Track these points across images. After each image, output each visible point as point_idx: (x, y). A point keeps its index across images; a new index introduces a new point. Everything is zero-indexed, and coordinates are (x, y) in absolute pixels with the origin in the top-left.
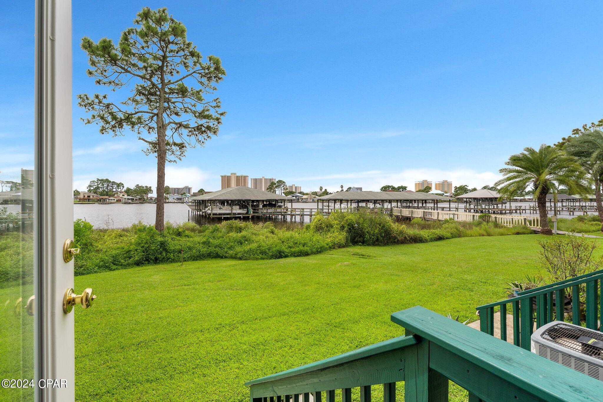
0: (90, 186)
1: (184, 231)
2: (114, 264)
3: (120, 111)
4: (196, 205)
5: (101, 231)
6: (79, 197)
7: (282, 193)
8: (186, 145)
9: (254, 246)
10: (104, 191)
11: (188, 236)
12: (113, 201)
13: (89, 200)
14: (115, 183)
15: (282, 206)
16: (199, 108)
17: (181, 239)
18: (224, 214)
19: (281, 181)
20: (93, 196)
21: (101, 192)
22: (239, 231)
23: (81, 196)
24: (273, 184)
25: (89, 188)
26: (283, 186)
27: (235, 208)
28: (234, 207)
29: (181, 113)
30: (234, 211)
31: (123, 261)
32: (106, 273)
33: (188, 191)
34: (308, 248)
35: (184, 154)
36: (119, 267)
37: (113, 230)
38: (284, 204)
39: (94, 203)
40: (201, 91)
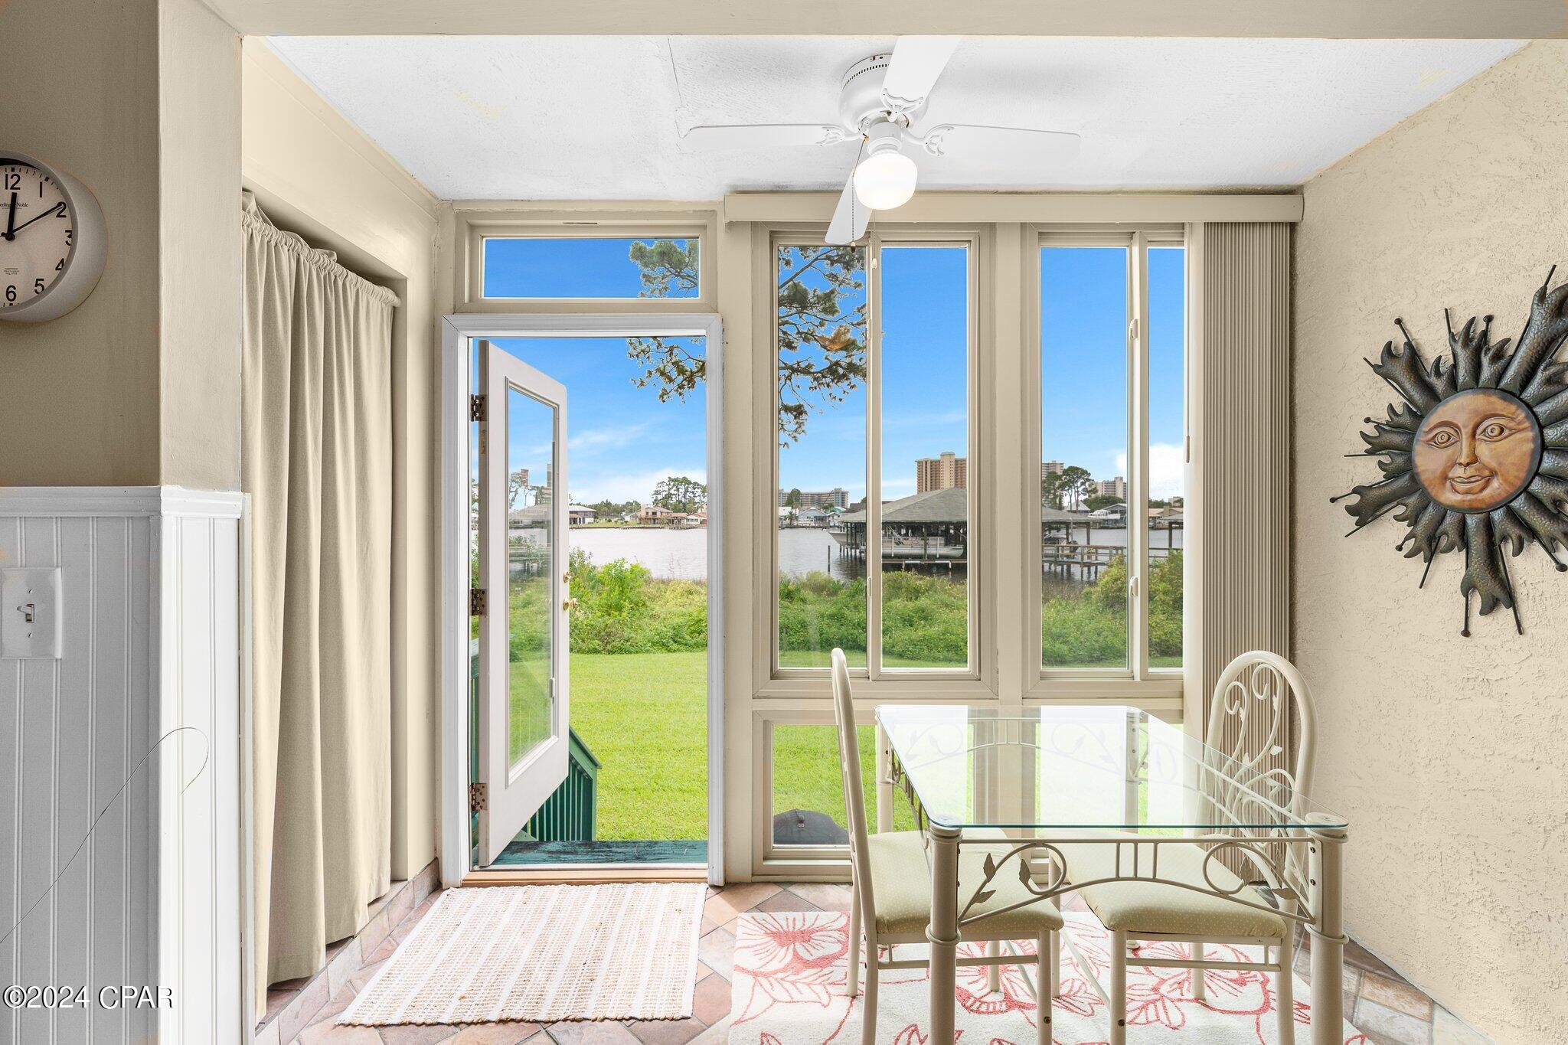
0: (657, 493)
1: (798, 590)
2: (676, 642)
3: (690, 358)
4: (848, 534)
5: (663, 582)
6: (638, 514)
7: (1080, 503)
8: (806, 408)
9: (934, 630)
10: (680, 502)
11: (804, 601)
12: (694, 523)
13: (654, 520)
14: (698, 485)
15: (1058, 539)
16: (829, 331)
17: (791, 606)
18: (907, 557)
19: (1077, 469)
20: (661, 513)
21: (675, 506)
22: (914, 598)
23: (643, 514)
24: (1052, 476)
25: (654, 496)
26: (1083, 484)
27: (934, 543)
28: (931, 541)
29: (799, 343)
30: (931, 551)
31: (688, 637)
32: (660, 655)
33: (840, 499)
34: (1065, 648)
35: (803, 428)
36: (682, 648)
37: (679, 582)
38: (1068, 534)
39: (662, 526)
40: (832, 292)
